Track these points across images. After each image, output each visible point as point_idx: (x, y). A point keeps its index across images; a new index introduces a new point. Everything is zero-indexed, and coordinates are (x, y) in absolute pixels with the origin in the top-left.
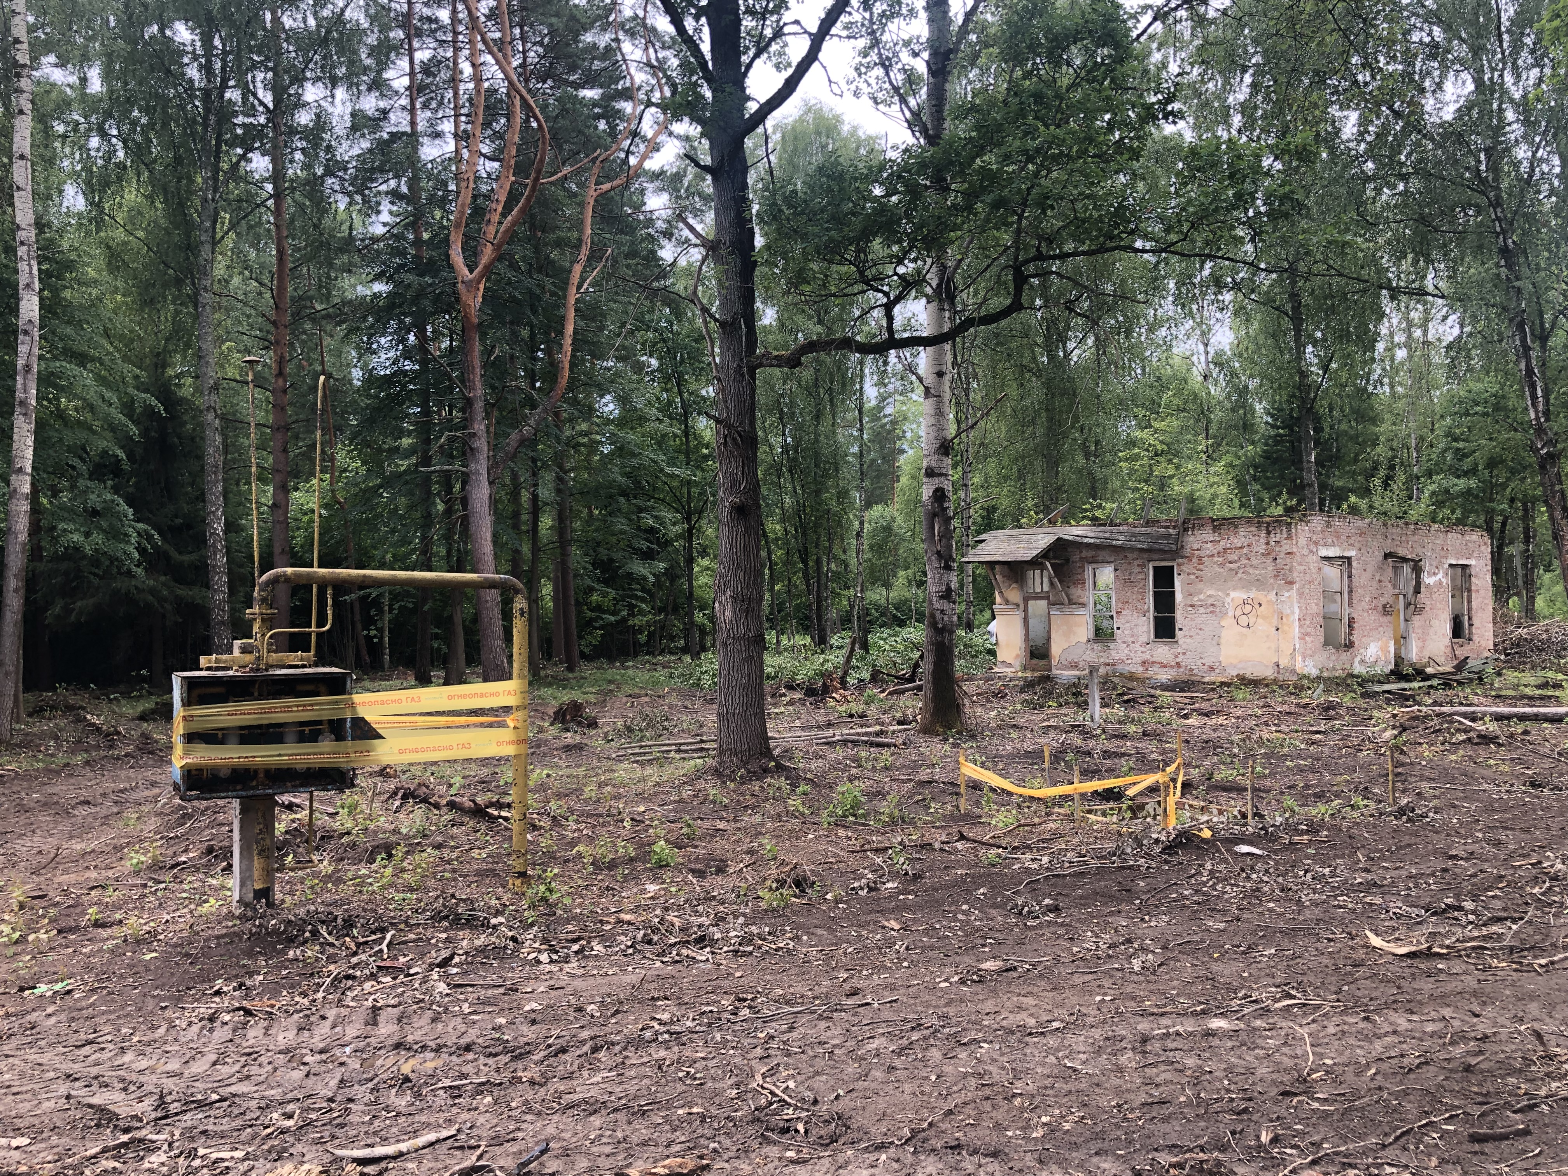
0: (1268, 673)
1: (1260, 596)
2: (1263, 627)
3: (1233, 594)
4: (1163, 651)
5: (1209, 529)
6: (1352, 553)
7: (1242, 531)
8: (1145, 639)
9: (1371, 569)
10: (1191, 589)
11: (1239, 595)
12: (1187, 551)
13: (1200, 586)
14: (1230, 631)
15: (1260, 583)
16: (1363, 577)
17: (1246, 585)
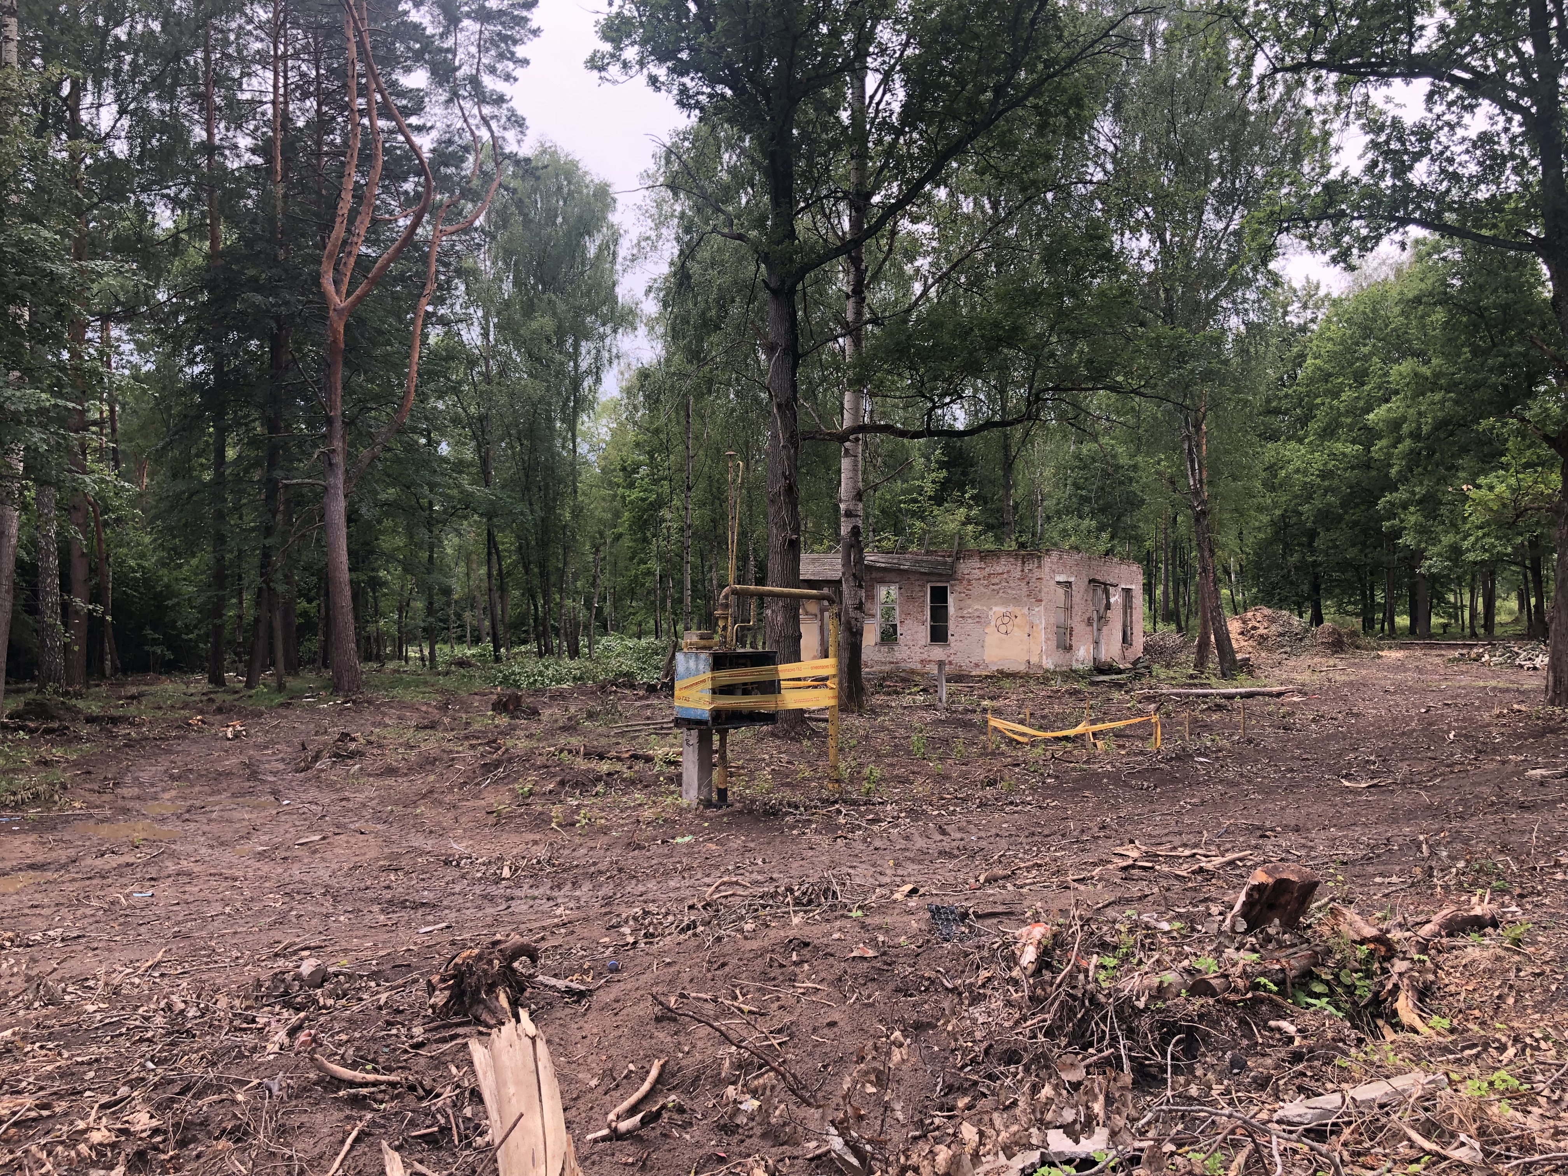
0: (1022, 668)
1: (1016, 610)
2: (1018, 634)
3: (995, 609)
4: (938, 653)
5: (977, 559)
6: (1072, 579)
7: (1003, 561)
8: (923, 642)
9: (1082, 590)
10: (962, 604)
11: (999, 610)
12: (959, 575)
13: (969, 602)
14: (992, 637)
15: (1016, 601)
16: (1077, 598)
17: (1005, 602)
